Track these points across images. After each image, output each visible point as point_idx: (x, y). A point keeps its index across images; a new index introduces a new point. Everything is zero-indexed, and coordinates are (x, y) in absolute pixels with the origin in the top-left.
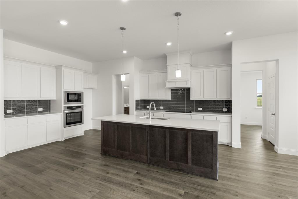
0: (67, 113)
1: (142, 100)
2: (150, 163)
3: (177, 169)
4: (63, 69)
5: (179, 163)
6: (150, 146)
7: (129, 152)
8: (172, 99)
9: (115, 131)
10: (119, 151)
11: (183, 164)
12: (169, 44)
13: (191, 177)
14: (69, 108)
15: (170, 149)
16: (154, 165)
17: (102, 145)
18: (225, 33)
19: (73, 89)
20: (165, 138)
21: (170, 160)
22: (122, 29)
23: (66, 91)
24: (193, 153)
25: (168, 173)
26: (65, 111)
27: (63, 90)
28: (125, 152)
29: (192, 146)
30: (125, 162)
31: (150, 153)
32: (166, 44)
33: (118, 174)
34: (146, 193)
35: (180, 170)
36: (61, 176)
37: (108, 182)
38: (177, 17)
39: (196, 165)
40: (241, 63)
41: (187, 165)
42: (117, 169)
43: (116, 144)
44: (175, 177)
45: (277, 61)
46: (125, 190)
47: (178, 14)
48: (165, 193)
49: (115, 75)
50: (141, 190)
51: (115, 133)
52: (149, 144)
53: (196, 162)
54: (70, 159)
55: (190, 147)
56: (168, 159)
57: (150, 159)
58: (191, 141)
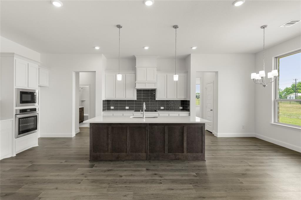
0: (19, 119)
1: (106, 100)
2: (150, 159)
3: (175, 159)
4: (15, 58)
5: (177, 154)
6: (149, 143)
7: (127, 153)
8: (137, 99)
9: (109, 133)
10: (114, 154)
11: (180, 154)
12: (146, 48)
13: (188, 163)
14: (23, 111)
15: (168, 142)
16: (154, 160)
17: (90, 151)
18: (192, 48)
19: (27, 87)
20: (164, 133)
21: (168, 153)
22: (119, 27)
23: (18, 89)
24: (188, 143)
25: (170, 164)
26: (18, 116)
27: (15, 87)
28: (122, 154)
29: (187, 137)
30: (125, 164)
31: (149, 149)
32: (144, 47)
33: (131, 175)
34: (173, 182)
35: (177, 160)
36: (72, 193)
37: (130, 184)
38: (175, 29)
39: (190, 153)
40: (197, 72)
41: (183, 154)
42: (126, 171)
43: (110, 146)
44: (179, 166)
45: (217, 73)
46: (154, 185)
47: (176, 27)
48: (184, 178)
49: (74, 71)
50: (166, 181)
51: (109, 136)
52: (148, 142)
53: (190, 150)
54: (58, 174)
55: (185, 138)
56: (166, 152)
57: (149, 155)
58: (186, 133)
